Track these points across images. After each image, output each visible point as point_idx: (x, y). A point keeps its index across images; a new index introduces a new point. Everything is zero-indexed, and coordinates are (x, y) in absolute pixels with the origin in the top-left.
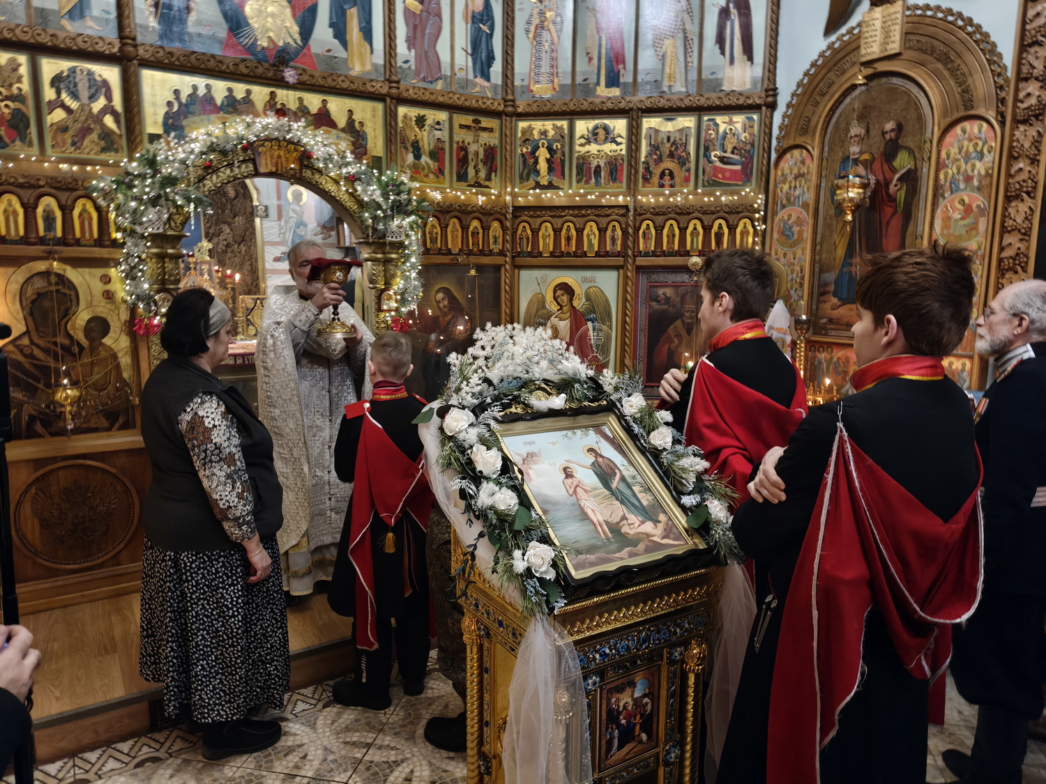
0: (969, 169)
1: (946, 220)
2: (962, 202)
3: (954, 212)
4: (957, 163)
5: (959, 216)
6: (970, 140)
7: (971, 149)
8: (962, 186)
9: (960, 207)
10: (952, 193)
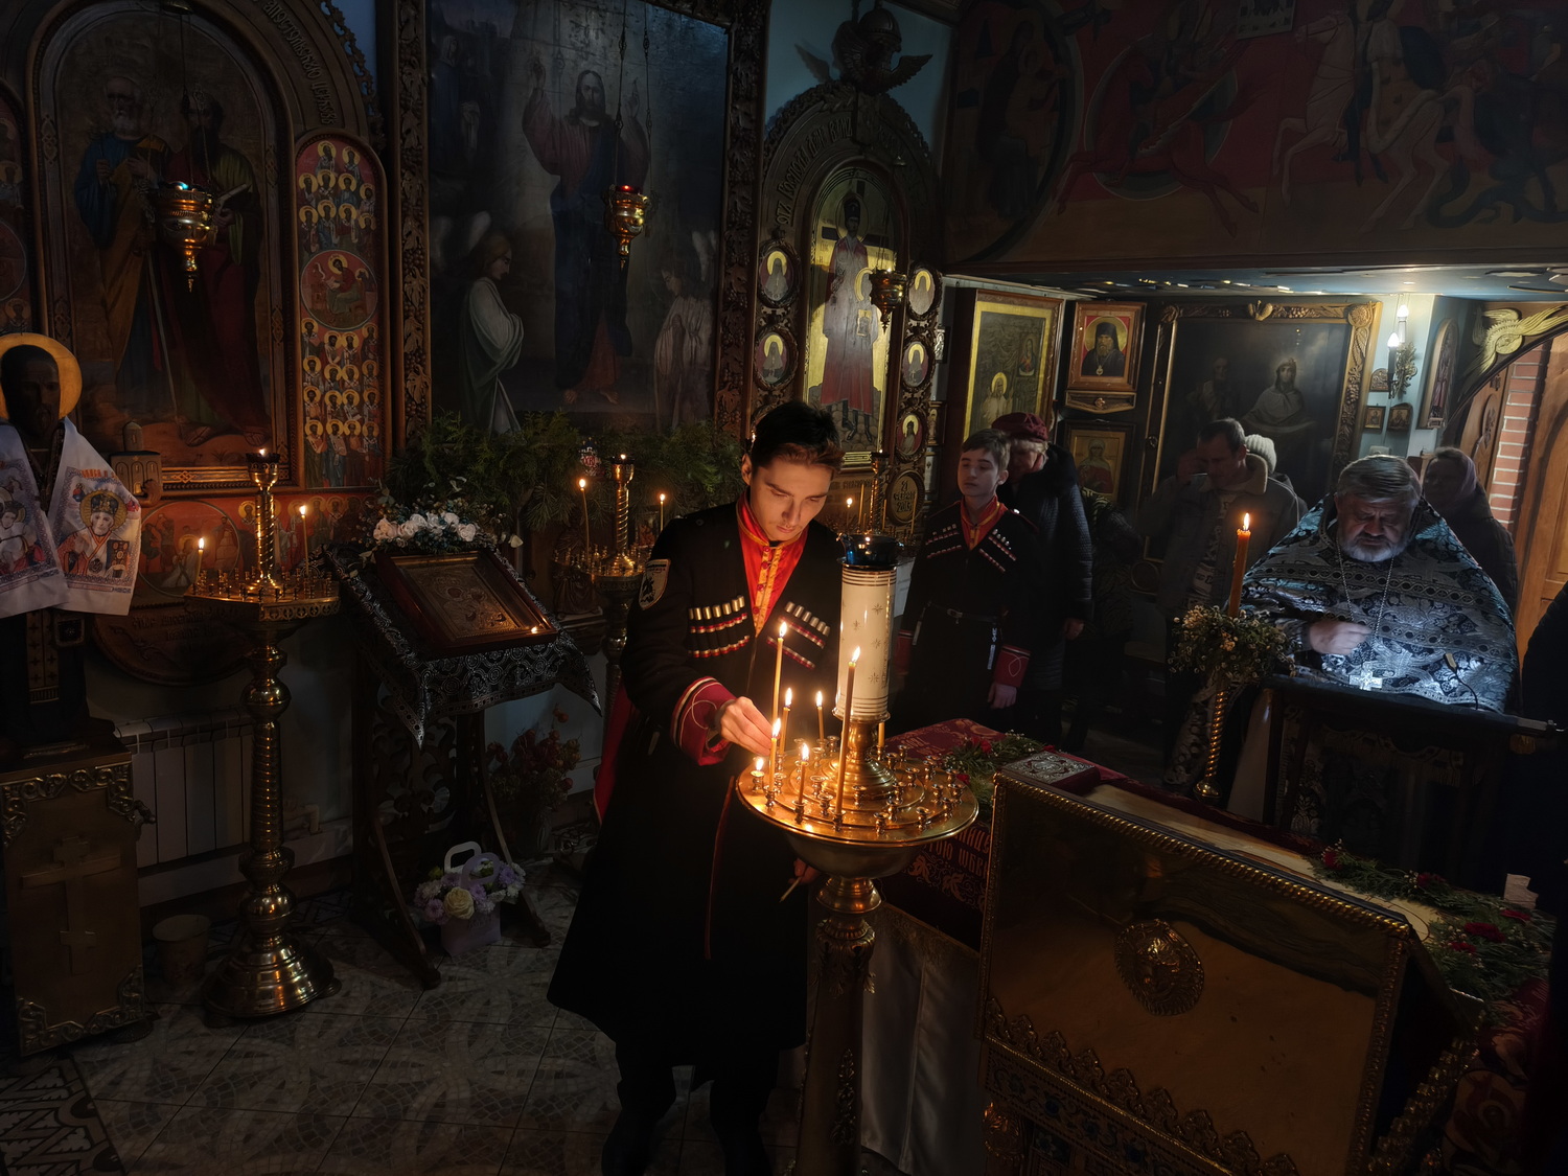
0: (343, 215)
1: (319, 286)
2: (337, 263)
3: (328, 278)
4: (326, 202)
5: (337, 285)
6: (339, 172)
7: (343, 186)
8: (335, 240)
9: (336, 271)
10: (321, 248)
